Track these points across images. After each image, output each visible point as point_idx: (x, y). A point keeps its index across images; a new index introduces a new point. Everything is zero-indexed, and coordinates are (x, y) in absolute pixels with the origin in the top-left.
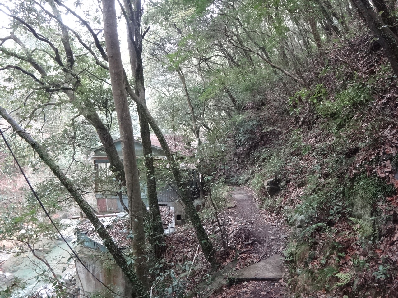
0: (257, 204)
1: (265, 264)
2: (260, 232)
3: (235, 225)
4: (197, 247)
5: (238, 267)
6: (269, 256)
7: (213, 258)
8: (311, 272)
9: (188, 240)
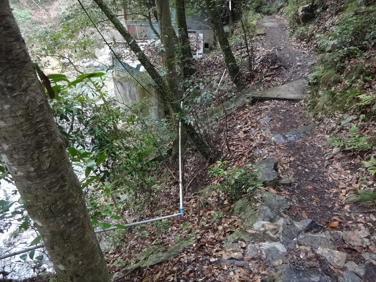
0: (288, 32)
1: (288, 86)
2: (287, 58)
3: (263, 51)
4: (224, 71)
5: (262, 88)
6: (293, 81)
7: (239, 80)
8: (333, 94)
9: (215, 64)
